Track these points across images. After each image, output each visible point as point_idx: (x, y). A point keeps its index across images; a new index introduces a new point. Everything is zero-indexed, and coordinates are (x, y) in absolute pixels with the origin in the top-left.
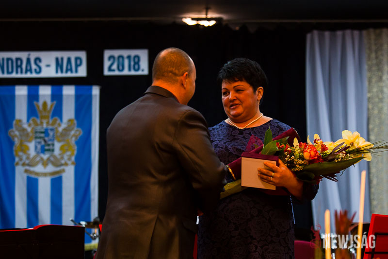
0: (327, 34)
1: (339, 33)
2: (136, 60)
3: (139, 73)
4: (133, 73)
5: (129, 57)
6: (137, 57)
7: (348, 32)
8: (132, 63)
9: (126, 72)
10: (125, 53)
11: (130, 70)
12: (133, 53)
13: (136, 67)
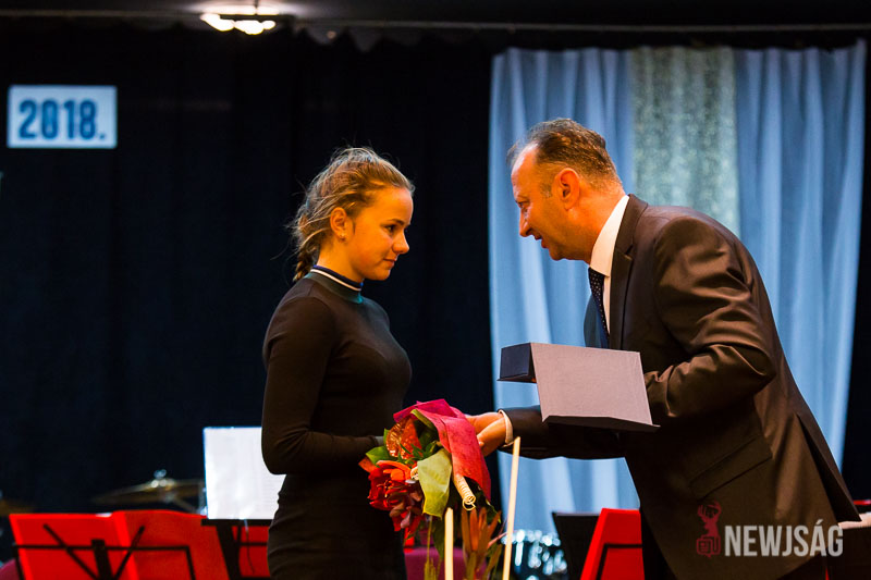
0: (542, 57)
1: (570, 56)
2: (87, 111)
3: (94, 143)
4: (79, 142)
5: (69, 105)
6: (89, 105)
7: (591, 54)
8: (77, 120)
9: (62, 141)
10: (60, 94)
11: (71, 135)
12: (80, 94)
13: (87, 128)
